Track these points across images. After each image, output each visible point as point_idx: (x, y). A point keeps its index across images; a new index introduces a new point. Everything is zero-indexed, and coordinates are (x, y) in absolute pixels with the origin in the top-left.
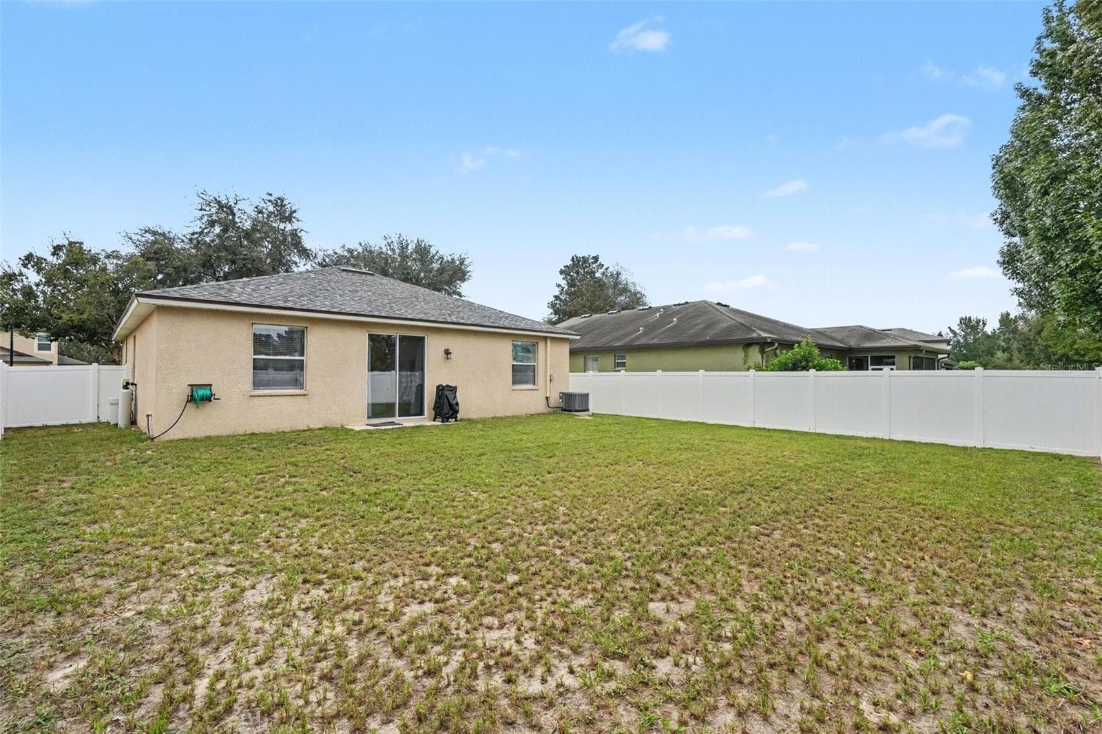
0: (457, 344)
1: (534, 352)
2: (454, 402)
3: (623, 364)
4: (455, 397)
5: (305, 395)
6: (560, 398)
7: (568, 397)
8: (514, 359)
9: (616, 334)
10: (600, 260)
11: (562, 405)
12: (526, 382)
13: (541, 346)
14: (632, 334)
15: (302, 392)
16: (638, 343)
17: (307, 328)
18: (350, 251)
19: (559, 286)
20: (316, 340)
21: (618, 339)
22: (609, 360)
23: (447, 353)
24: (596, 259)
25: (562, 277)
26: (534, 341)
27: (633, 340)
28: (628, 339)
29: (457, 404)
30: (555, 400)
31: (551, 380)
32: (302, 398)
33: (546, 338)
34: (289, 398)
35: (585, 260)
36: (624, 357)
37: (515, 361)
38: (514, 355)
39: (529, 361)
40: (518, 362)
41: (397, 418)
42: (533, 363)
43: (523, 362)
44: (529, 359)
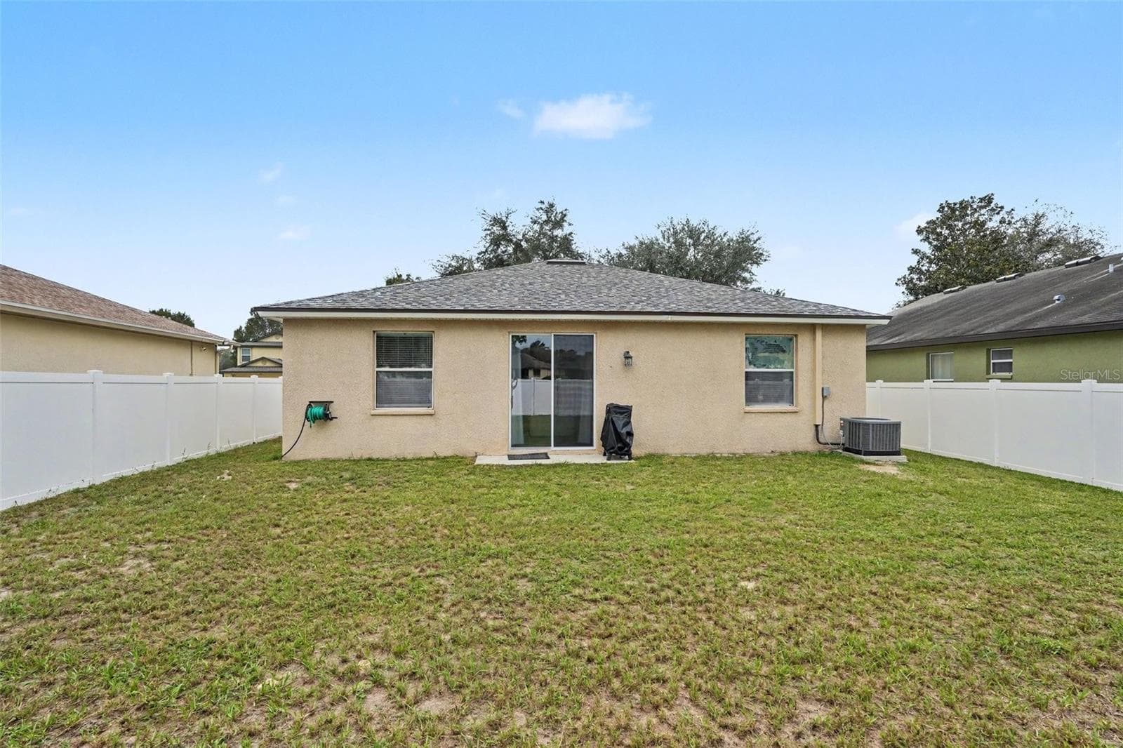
0: (642, 344)
1: (791, 351)
2: (624, 431)
3: (1008, 367)
4: (628, 423)
5: (432, 415)
6: (842, 428)
7: (853, 427)
8: (750, 363)
9: (998, 313)
10: (997, 201)
11: (842, 441)
12: (777, 400)
13: (803, 342)
14: (1031, 310)
15: (430, 411)
16: (1040, 325)
17: (434, 332)
18: (631, 248)
19: (916, 252)
20: (445, 347)
21: (995, 321)
22: (978, 360)
23: (627, 356)
24: (988, 200)
25: (921, 237)
26: (790, 332)
27: (1031, 321)
28: (1020, 319)
29: (630, 434)
30: (832, 431)
31: (824, 397)
32: (429, 417)
33: (813, 327)
34: (415, 418)
35: (964, 206)
36: (1009, 354)
37: (752, 366)
38: (750, 357)
39: (779, 366)
40: (758, 367)
41: (552, 448)
42: (788, 368)
43: (768, 368)
44: (781, 362)
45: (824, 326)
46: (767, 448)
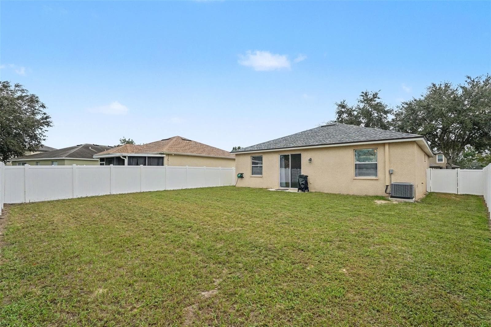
1: (375, 155)
5: (262, 177)
12: (369, 175)
13: (380, 150)
17: (262, 155)
23: (310, 160)
26: (374, 147)
34: (259, 178)
37: (358, 161)
38: (357, 158)
39: (370, 161)
40: (361, 162)
41: (290, 188)
42: (375, 162)
43: (365, 162)
44: (371, 160)
45: (389, 143)
46: (364, 193)
